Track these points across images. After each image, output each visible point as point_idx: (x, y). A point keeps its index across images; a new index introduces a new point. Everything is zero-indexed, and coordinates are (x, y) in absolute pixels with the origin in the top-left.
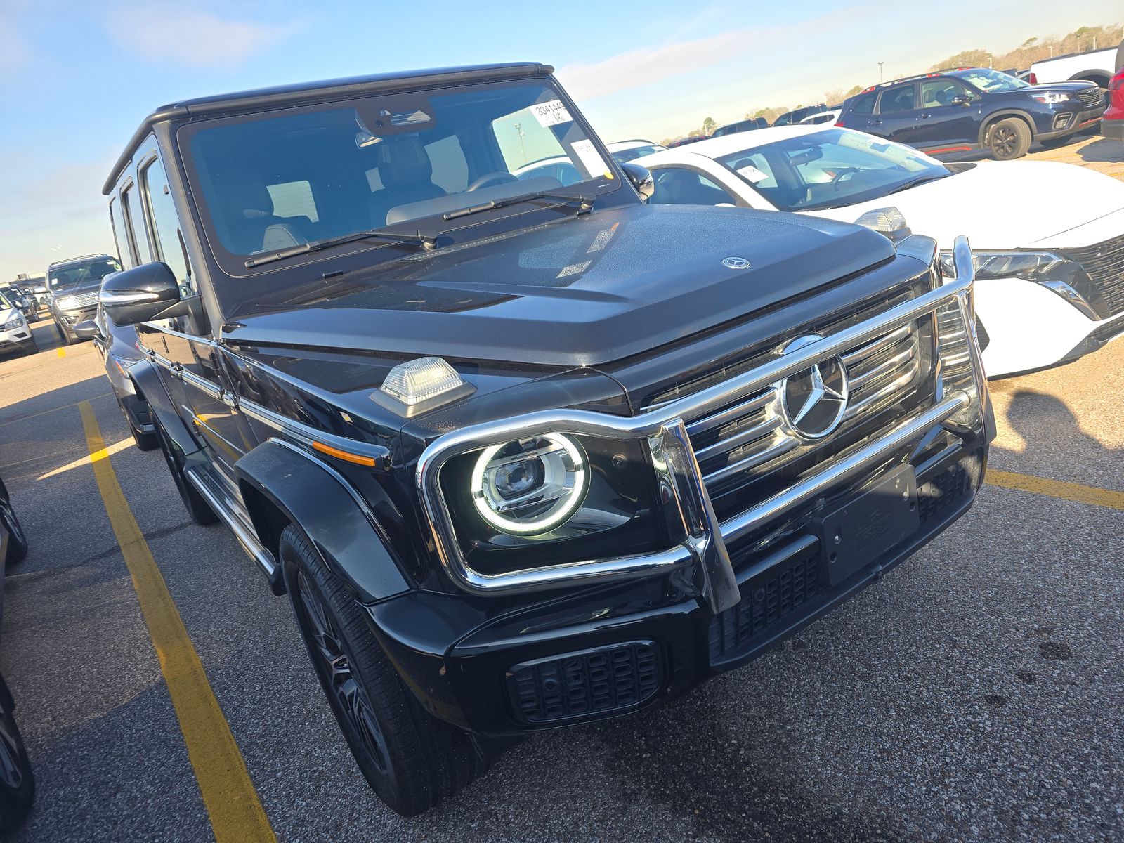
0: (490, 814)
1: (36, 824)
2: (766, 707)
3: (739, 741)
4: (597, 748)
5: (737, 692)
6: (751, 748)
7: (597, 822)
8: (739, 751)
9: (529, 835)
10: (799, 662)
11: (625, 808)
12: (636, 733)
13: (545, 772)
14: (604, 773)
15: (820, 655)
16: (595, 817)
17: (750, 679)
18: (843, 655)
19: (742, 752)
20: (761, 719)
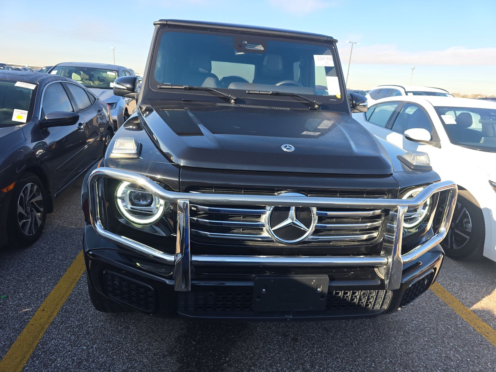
0: (128, 328)
1: (28, 250)
2: (253, 354)
3: (229, 360)
4: (182, 329)
5: (250, 342)
6: (231, 366)
7: (153, 354)
8: (225, 364)
9: (130, 343)
10: (287, 346)
11: (167, 356)
12: (200, 332)
13: (158, 326)
14: (174, 339)
15: (298, 349)
16: (155, 352)
17: (261, 340)
18: (307, 355)
19: (225, 365)
20: (247, 358)
